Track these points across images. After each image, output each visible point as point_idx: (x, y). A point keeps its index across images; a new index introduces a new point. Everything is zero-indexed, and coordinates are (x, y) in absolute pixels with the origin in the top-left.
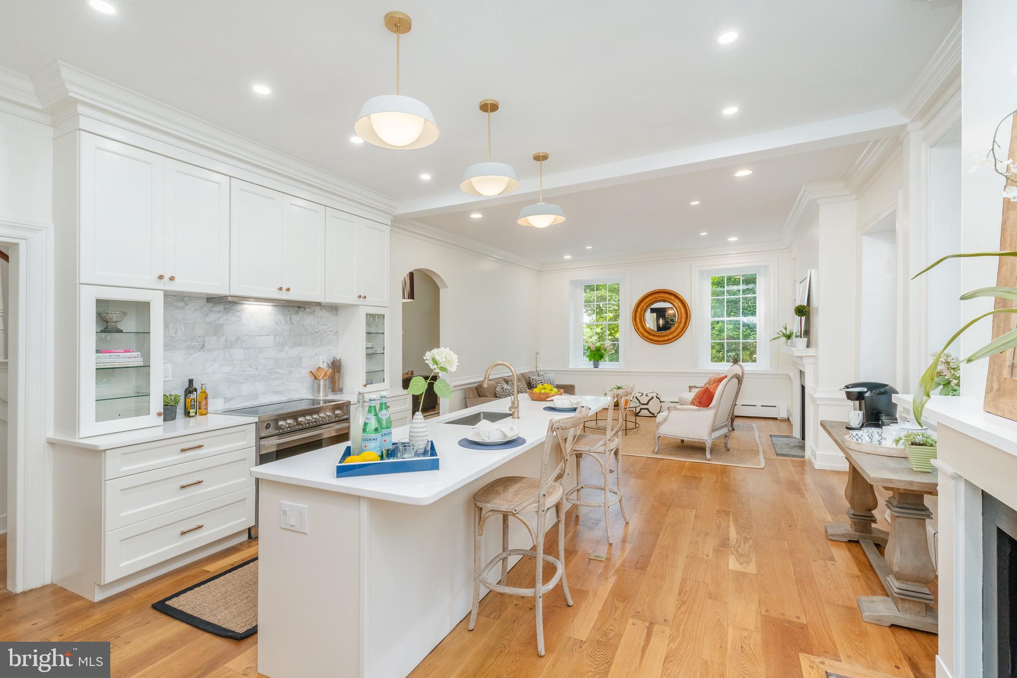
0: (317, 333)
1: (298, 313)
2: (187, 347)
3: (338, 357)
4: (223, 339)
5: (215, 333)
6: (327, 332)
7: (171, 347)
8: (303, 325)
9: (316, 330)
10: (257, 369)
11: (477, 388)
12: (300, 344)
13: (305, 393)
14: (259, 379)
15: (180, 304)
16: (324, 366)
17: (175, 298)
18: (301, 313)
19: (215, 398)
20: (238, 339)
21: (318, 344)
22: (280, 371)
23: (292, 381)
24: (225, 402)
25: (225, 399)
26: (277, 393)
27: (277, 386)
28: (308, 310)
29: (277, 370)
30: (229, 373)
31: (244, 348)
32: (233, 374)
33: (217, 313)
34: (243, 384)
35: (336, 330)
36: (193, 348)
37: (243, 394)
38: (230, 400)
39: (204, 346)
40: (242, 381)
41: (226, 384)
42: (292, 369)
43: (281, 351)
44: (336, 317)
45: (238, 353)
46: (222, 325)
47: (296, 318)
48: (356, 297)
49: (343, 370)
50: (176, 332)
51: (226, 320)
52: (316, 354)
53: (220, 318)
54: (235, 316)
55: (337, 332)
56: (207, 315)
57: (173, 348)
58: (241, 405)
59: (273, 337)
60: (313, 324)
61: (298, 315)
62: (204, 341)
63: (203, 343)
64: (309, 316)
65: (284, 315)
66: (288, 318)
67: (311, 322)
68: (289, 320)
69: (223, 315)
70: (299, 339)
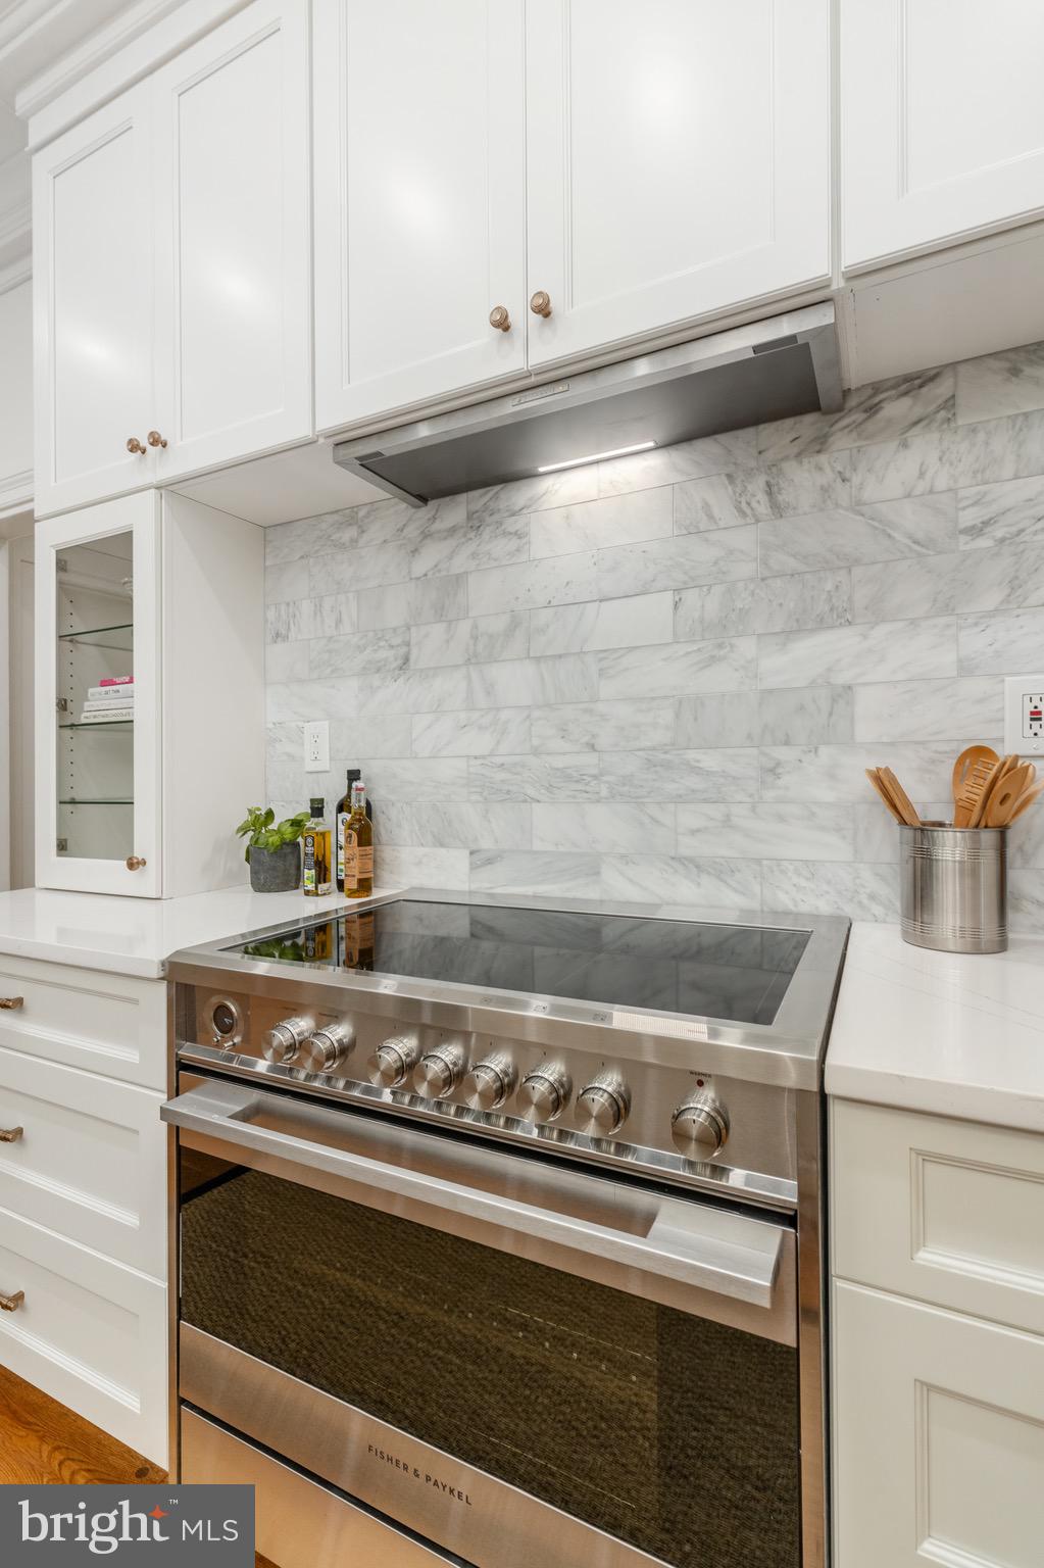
0: (978, 531)
1: (820, 443)
2: (364, 668)
4: (464, 628)
5: (440, 613)
7: (329, 669)
9: (970, 519)
10: (592, 747)
12: (840, 616)
13: (872, 897)
14: (604, 792)
15: (350, 533)
17: (336, 517)
18: (840, 444)
19: (442, 845)
20: (515, 624)
22: (710, 761)
23: (781, 818)
24: (473, 867)
25: (472, 853)
26: (694, 866)
27: (694, 832)
28: (895, 409)
29: (691, 755)
30: (484, 757)
31: (538, 659)
32: (498, 760)
33: (445, 538)
34: (534, 805)
36: (378, 670)
37: (537, 846)
38: (489, 861)
39: (406, 660)
40: (531, 792)
41: (474, 797)
42: (782, 753)
43: (713, 660)
45: (514, 679)
46: (459, 580)
47: (803, 480)
50: (339, 621)
51: (474, 555)
53: (450, 557)
54: (505, 534)
56: (415, 551)
57: (332, 672)
58: (529, 890)
59: (668, 598)
60: (941, 487)
61: (823, 458)
62: (408, 644)
63: (404, 650)
64: (905, 445)
65: (729, 476)
66: (757, 485)
67: (922, 475)
68: (762, 497)
69: (463, 540)
70: (829, 586)
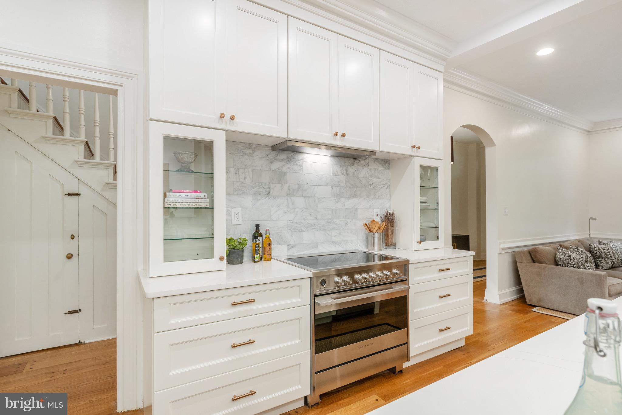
0: (371, 185)
1: (353, 164)
2: (255, 193)
3: (391, 211)
4: (286, 186)
5: (279, 181)
6: (380, 186)
7: (242, 192)
8: (358, 177)
9: (370, 183)
10: (316, 218)
11: (530, 253)
12: (355, 196)
13: (360, 245)
14: (319, 229)
15: (249, 151)
16: (378, 219)
17: (244, 145)
18: (356, 165)
19: (280, 244)
20: (299, 188)
21: (372, 197)
22: (337, 222)
23: (348, 232)
24: (288, 249)
25: (288, 245)
26: (335, 243)
27: (335, 236)
28: (362, 162)
29: (335, 220)
30: (291, 220)
31: (305, 197)
32: (295, 221)
33: (281, 161)
34: (304, 232)
35: (389, 184)
36: (260, 194)
37: (304, 242)
38: (293, 247)
39: (269, 192)
40: (303, 229)
41: (289, 231)
42: (348, 220)
43: (338, 201)
44: (388, 171)
45: (299, 202)
46: (285, 174)
47: (351, 170)
48: (410, 147)
49: (397, 224)
50: (245, 178)
51: (289, 168)
52: (370, 207)
53: (283, 166)
54: (297, 165)
55: (390, 186)
56: (272, 162)
57: (243, 193)
58: (303, 253)
59: (330, 188)
60: (367, 177)
61: (353, 167)
62: (270, 188)
63: (269, 189)
64: (363, 169)
65: (340, 166)
66: (344, 169)
67: (365, 174)
68: (345, 171)
69: (286, 163)
70: (354, 190)
